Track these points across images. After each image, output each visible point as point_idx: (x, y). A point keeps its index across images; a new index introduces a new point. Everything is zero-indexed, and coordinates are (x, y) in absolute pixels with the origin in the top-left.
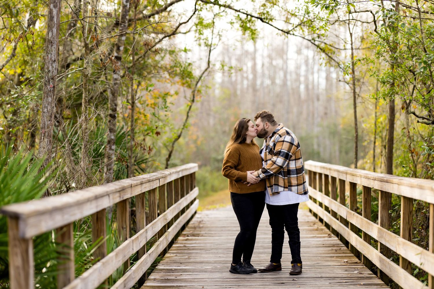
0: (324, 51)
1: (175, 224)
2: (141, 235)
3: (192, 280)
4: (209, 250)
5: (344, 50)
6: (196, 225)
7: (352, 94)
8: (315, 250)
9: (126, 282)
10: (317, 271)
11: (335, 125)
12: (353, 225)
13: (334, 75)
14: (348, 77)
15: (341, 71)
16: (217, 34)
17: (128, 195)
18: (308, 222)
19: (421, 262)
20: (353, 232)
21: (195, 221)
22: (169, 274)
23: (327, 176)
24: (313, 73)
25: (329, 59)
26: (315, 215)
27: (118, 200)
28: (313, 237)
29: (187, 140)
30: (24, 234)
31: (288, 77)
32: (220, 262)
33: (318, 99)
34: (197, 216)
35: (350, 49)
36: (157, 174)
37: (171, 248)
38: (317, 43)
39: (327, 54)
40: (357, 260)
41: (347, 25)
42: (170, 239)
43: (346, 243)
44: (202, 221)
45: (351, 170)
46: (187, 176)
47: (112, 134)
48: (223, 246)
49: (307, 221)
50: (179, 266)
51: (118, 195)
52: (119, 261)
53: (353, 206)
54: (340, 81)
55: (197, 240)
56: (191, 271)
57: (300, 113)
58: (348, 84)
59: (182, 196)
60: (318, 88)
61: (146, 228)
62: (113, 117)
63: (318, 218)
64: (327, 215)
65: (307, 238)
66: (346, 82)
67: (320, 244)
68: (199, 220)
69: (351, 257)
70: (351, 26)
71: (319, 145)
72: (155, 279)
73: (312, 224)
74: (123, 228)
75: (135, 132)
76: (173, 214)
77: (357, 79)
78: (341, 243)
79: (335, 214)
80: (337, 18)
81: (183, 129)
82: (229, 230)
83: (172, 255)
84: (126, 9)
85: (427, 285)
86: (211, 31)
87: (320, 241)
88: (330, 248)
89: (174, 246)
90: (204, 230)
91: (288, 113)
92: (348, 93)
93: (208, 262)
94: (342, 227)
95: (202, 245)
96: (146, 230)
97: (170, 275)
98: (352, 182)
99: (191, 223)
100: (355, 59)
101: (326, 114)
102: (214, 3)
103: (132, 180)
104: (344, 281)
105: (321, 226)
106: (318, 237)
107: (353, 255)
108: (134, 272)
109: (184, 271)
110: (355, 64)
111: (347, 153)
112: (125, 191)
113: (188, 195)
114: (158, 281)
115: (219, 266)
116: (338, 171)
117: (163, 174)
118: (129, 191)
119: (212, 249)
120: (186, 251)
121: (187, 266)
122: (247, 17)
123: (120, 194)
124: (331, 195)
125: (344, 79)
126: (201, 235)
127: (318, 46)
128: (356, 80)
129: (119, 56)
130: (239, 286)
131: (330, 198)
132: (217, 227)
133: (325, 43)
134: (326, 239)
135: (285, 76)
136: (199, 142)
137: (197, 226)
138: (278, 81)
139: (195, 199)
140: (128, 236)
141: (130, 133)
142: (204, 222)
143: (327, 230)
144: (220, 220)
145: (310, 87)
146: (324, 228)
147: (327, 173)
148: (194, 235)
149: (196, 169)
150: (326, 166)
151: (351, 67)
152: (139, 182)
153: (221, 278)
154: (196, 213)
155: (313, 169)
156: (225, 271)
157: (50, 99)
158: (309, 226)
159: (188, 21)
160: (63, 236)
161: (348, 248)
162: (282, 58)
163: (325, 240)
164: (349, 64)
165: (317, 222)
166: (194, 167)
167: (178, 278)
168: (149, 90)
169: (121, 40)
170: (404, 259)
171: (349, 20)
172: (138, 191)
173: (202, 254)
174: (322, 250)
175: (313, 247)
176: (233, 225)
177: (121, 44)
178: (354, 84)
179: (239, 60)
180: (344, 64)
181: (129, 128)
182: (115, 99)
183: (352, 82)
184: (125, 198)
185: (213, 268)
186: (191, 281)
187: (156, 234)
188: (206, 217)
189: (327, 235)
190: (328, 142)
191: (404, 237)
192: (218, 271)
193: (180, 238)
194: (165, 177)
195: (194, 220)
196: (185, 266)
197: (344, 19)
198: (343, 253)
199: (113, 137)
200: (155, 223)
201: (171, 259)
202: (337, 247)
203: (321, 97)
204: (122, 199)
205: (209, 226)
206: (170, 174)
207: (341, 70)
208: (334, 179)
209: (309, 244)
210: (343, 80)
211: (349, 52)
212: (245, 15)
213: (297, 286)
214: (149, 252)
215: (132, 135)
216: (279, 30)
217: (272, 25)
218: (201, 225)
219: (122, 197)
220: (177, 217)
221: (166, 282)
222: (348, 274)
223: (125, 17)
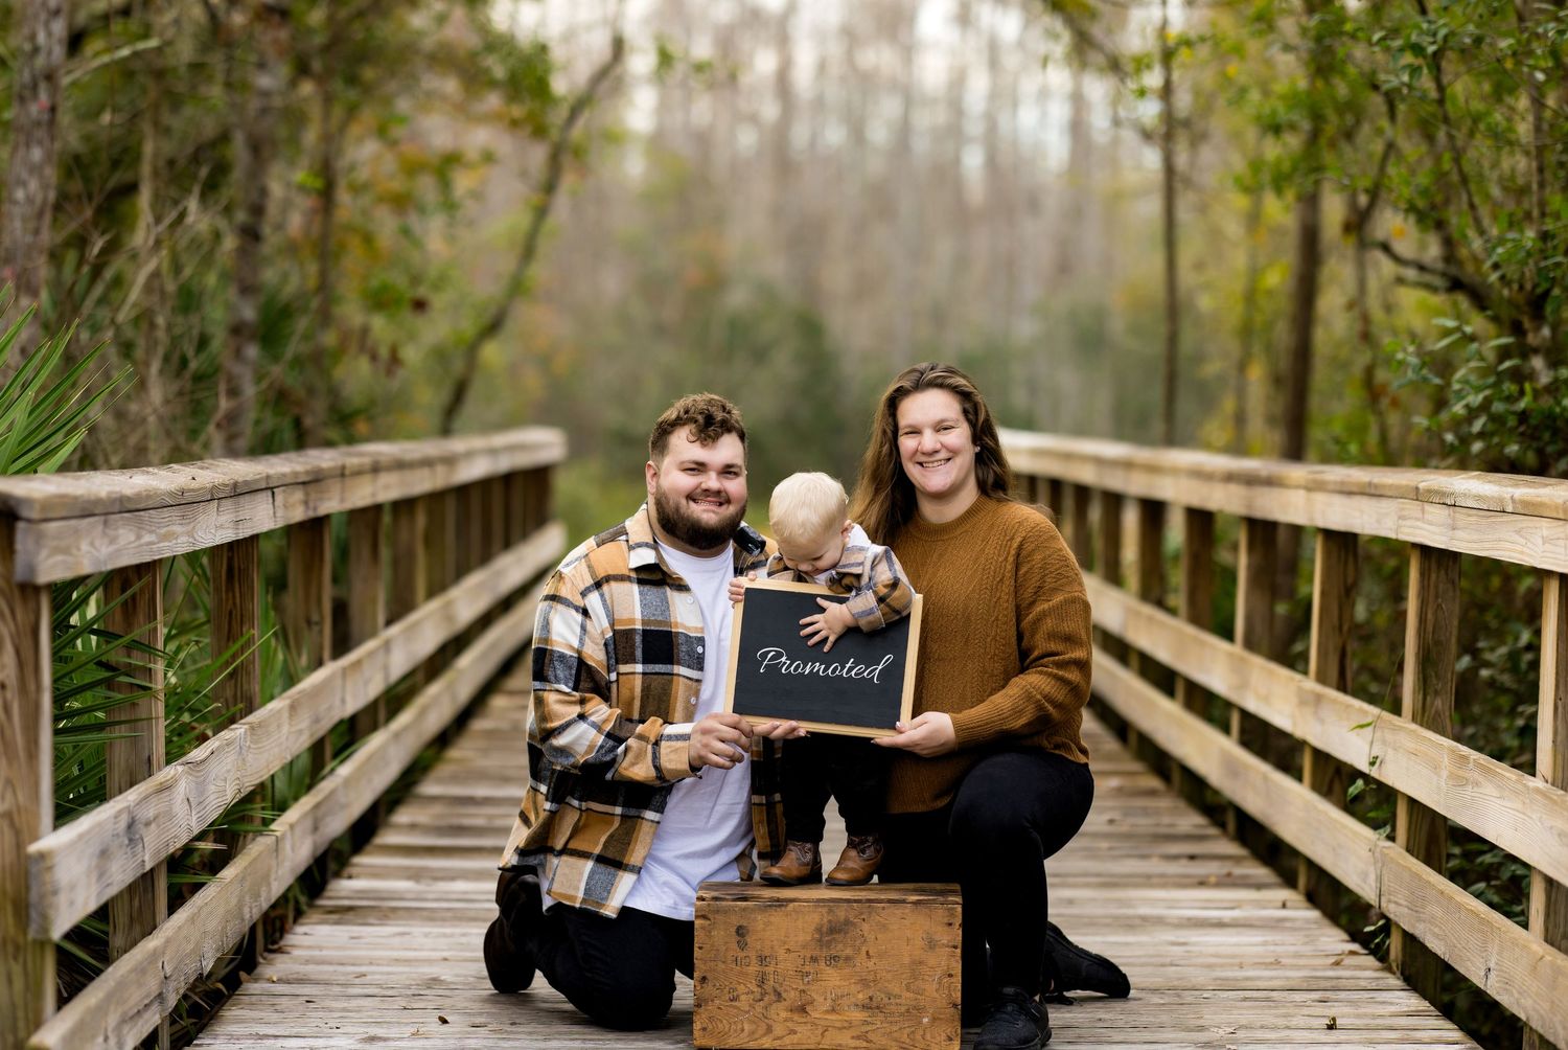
2: (371, 654)
7: (1159, 180)
17: (332, 504)
19: (1374, 754)
24: (1014, 104)
27: (298, 515)
30: (32, 569)
33: (1035, 208)
39: (1070, 23)
40: (1154, 782)
47: (248, 301)
51: (298, 495)
52: (300, 732)
54: (1119, 124)
59: (508, 545)
61: (384, 634)
62: (251, 235)
66: (1142, 132)
74: (309, 622)
75: (332, 295)
85: (1391, 838)
91: (916, 259)
96: (386, 643)
98: (1150, 495)
107: (1142, 767)
108: (348, 782)
110: (1174, 55)
118: (335, 488)
123: (307, 494)
125: (1133, 116)
135: (906, 112)
138: (876, 134)
140: (327, 653)
147: (1060, 471)
149: (556, 455)
152: (366, 461)
157: (37, 154)
160: (129, 609)
162: (896, 43)
168: (388, 139)
170: (1321, 757)
172: (363, 494)
181: (312, 281)
183: (1160, 131)
184: (323, 510)
191: (1322, 679)
194: (450, 461)
199: (248, 314)
204: (311, 514)
219: (311, 505)
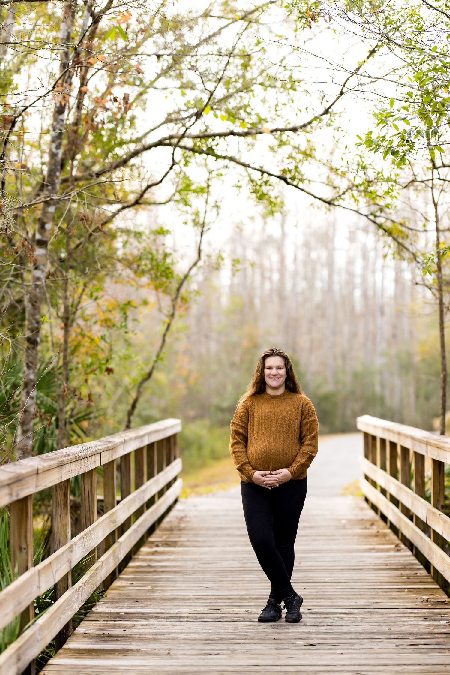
0: (390, 234)
1: (133, 527)
2: (57, 558)
3: (151, 636)
4: (190, 575)
5: (425, 233)
6: (175, 524)
7: (437, 307)
8: (371, 576)
9: (21, 652)
10: (374, 619)
11: (410, 355)
12: (438, 534)
13: (407, 276)
14: (430, 278)
15: (419, 269)
16: (213, 204)
17: (29, 490)
18: (362, 520)
20: (438, 545)
21: (174, 517)
22: (113, 623)
23: (393, 445)
24: (374, 272)
25: (398, 248)
26: (374, 508)
28: (370, 550)
29: (172, 376)
31: (336, 278)
32: (205, 599)
33: (382, 313)
34: (178, 506)
35: (434, 230)
36: (99, 443)
37: (126, 569)
38: (379, 220)
39: (395, 239)
40: (444, 597)
41: (430, 189)
42: (122, 556)
43: (427, 565)
44: (186, 517)
45: (435, 437)
46: (160, 442)
47: (31, 371)
48: (214, 565)
49: (360, 517)
50: (133, 607)
51: (6, 491)
52: (6, 615)
53: (438, 500)
54: (417, 284)
55: (172, 553)
56: (151, 618)
57: (354, 335)
58: (430, 289)
59: (151, 476)
60: (382, 295)
61: (70, 542)
62: (33, 342)
63: (379, 513)
64: (393, 511)
65: (358, 551)
66: (427, 286)
67: (381, 564)
68: (181, 514)
69: (435, 590)
70: (436, 192)
71: (383, 386)
72: (85, 635)
73: (368, 526)
74: (21, 549)
75: (69, 367)
76: (129, 509)
77: (445, 280)
78: (417, 562)
79: (407, 512)
80: (411, 178)
81: (156, 362)
82: (228, 535)
83: (124, 583)
84: (56, 161)
86: (204, 201)
87: (381, 557)
88: (399, 573)
89: (131, 564)
90: (187, 534)
91: (334, 334)
92: (430, 304)
93: (184, 599)
94: (419, 535)
95: (179, 564)
96: (71, 547)
97: (114, 626)
98: (438, 459)
99: (167, 520)
100: (442, 246)
101: (394, 336)
102: (207, 152)
103: (43, 459)
104: (422, 641)
105: (384, 528)
106: (378, 551)
107: (438, 587)
108: (43, 626)
109: (141, 618)
110: (444, 254)
111: (427, 398)
112: (23, 482)
113: (161, 474)
114: (91, 639)
115: (202, 607)
116: (413, 439)
117: (110, 442)
118: (32, 481)
119: (195, 572)
120: (150, 576)
121: (147, 606)
122: (262, 175)
123: (11, 489)
124: (400, 476)
125: (423, 280)
126: (180, 544)
127: (380, 226)
128: (445, 283)
129: (44, 239)
130: (234, 649)
131: (399, 483)
132: (208, 529)
133: (393, 221)
134: (392, 553)
135: (331, 275)
136: (192, 380)
137: (175, 527)
138: (319, 284)
139: (175, 479)
140: (30, 564)
141: (62, 370)
142: (188, 519)
143: (393, 537)
144: (215, 516)
145: (370, 293)
146: (389, 531)
147: (395, 439)
148: (167, 544)
149: (178, 429)
150: (392, 428)
151: (436, 260)
152: (54, 463)
153: (203, 633)
154: (176, 501)
155: (372, 431)
156: (212, 618)
158: (362, 529)
159: (161, 182)
161: (429, 572)
162: (327, 248)
163: (389, 557)
164: (433, 255)
165: (377, 521)
166: (173, 427)
167: (128, 631)
168: (94, 297)
169: (48, 213)
171: (432, 180)
172: (51, 480)
173: (175, 581)
174: (384, 576)
175: (369, 570)
176: (235, 525)
177: (48, 218)
178: (440, 290)
179: (258, 251)
180: (423, 255)
181: (61, 363)
182: (36, 312)
183: (436, 286)
184: (23, 495)
185: (192, 611)
186: (149, 639)
187: (94, 549)
188: (192, 508)
189: (393, 546)
190: (397, 381)
192: (200, 618)
193: (144, 549)
194: (113, 449)
195: (172, 514)
196: (143, 607)
197: (425, 178)
198: (421, 582)
199: (32, 377)
200: (90, 531)
201: (120, 592)
202: (411, 569)
203: (387, 310)
204: (15, 498)
205: (195, 525)
206: (125, 442)
207: (419, 265)
208: (405, 451)
209: (362, 564)
210: (422, 282)
211: (433, 235)
212: (260, 173)
213: (338, 651)
214: (77, 585)
215: (65, 373)
216: (315, 197)
217: (303, 190)
218: (183, 525)
219: (15, 494)
220: (139, 513)
221: (104, 641)
222: (430, 625)
223: (55, 173)
